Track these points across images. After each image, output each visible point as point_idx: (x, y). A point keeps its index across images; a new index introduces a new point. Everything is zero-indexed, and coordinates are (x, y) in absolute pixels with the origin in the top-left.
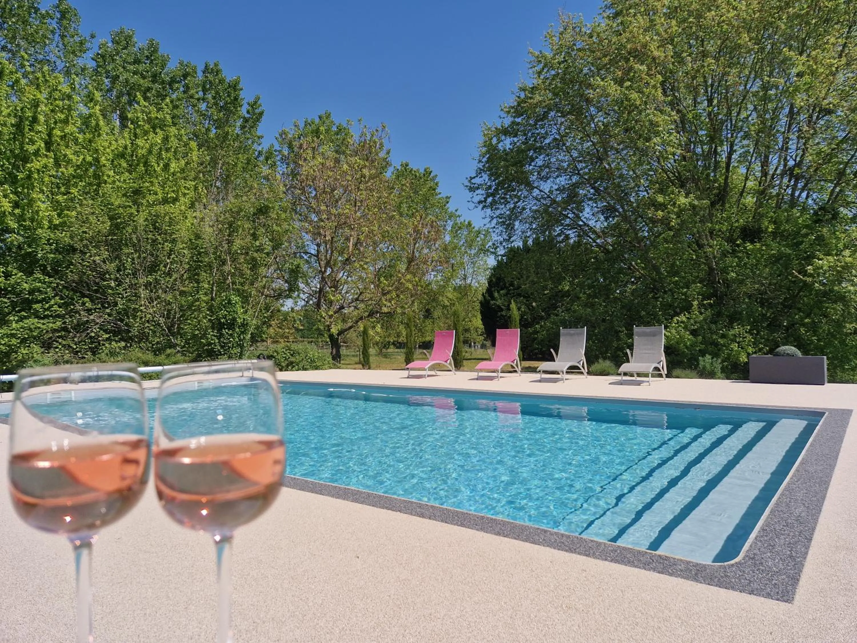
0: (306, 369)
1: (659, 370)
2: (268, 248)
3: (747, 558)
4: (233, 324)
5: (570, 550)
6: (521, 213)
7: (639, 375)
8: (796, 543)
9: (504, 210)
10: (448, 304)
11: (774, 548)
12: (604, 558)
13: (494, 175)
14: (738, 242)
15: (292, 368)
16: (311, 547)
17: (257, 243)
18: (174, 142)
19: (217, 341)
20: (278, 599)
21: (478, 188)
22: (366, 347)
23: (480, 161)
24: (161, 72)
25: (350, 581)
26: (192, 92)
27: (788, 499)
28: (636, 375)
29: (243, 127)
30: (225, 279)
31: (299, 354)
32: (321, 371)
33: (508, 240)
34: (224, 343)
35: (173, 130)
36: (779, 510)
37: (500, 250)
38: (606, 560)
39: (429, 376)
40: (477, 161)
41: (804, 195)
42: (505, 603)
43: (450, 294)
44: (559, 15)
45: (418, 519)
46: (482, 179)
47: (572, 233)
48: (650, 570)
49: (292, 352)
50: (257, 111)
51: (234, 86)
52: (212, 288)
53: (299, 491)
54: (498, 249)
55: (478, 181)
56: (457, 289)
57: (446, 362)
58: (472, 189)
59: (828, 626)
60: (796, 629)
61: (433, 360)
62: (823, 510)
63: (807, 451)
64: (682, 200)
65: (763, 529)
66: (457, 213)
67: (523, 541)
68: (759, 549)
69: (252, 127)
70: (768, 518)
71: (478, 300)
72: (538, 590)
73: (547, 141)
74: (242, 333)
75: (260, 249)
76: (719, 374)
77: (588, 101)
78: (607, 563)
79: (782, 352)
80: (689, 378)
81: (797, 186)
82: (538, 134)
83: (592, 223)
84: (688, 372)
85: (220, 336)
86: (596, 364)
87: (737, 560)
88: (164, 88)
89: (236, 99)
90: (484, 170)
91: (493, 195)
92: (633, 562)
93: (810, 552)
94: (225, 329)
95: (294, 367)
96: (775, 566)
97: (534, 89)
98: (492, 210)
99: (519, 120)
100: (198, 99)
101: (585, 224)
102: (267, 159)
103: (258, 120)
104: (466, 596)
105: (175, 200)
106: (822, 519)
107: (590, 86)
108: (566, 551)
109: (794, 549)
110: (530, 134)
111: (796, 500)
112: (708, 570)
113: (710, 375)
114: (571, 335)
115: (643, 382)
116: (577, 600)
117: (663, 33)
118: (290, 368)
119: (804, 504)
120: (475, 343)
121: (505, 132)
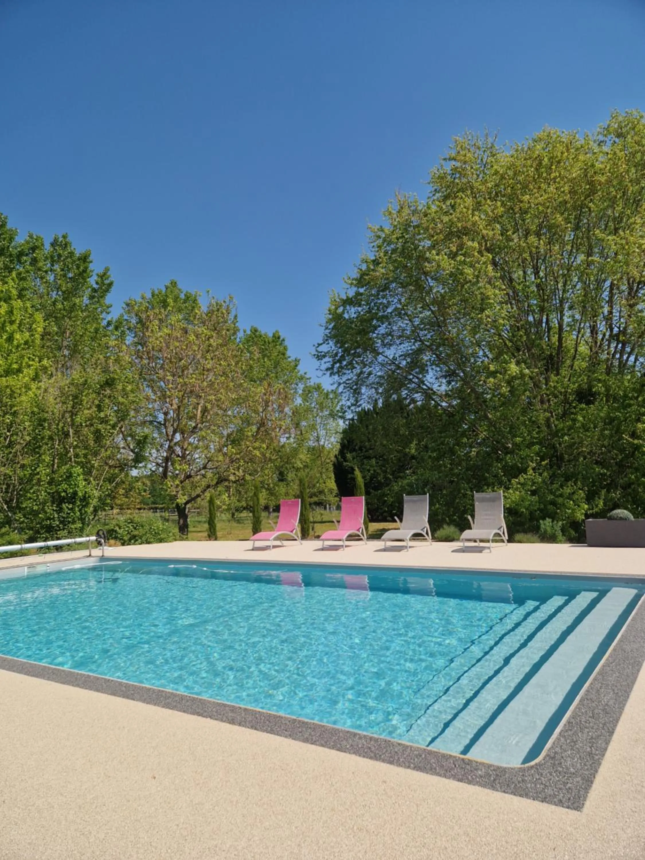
0: (149, 543)
1: (500, 536)
2: (113, 420)
3: (548, 758)
4: (74, 498)
5: (376, 757)
6: (367, 378)
7: (482, 541)
8: (598, 736)
9: (350, 375)
10: (302, 466)
11: (576, 744)
12: (407, 765)
13: (340, 343)
14: (574, 405)
15: (135, 541)
16: (107, 767)
17: (102, 415)
18: (17, 316)
19: (56, 516)
20: (59, 835)
21: (324, 356)
22: (213, 516)
23: (327, 328)
24: (9, 246)
25: (139, 808)
26: (40, 264)
27: (600, 685)
28: (478, 541)
29: (92, 297)
30: (68, 452)
31: (142, 526)
32: (166, 544)
33: (355, 405)
34: (63, 517)
35: (18, 304)
36: (589, 698)
37: (349, 414)
38: (409, 767)
39: (274, 547)
40: (324, 328)
41: (632, 358)
42: (296, 828)
43: (303, 456)
44: (396, 195)
45: (228, 725)
46: (329, 346)
47: (418, 396)
48: (449, 778)
49: (135, 525)
50: (107, 282)
51: (84, 259)
52: (53, 461)
53: (109, 696)
54: (347, 413)
55: (324, 348)
56: (311, 450)
57: (292, 531)
58: (320, 357)
59: (612, 837)
60: (579, 843)
61: (278, 531)
62: (631, 697)
63: (628, 626)
64: (513, 368)
65: (569, 722)
66: (307, 376)
67: (330, 748)
68: (561, 746)
69: (101, 297)
70: (576, 708)
71: (331, 461)
72: (333, 810)
73: (389, 310)
74: (84, 506)
75: (104, 421)
76: (560, 537)
77: (426, 274)
78: (409, 771)
79: (615, 516)
80: (531, 542)
81: (624, 350)
82: (381, 303)
83: (435, 387)
84: (529, 536)
85: (60, 510)
86: (441, 530)
87: (537, 761)
88: (11, 261)
89: (85, 271)
90: (330, 337)
91: (340, 361)
92: (435, 769)
93: (610, 748)
94: (65, 503)
95: (137, 540)
96: (573, 765)
97: (376, 262)
98: (339, 376)
99: (362, 290)
100: (46, 272)
101: (429, 388)
102: (116, 328)
103: (107, 291)
104: (258, 821)
105: (19, 371)
106: (628, 708)
107: (427, 260)
108: (371, 758)
109: (595, 745)
110: (372, 304)
111: (608, 685)
112: (507, 775)
113: (551, 539)
114: (414, 501)
115: (484, 548)
116: (370, 820)
117: (490, 213)
118: (133, 541)
119: (613, 690)
120: (330, 505)
121: (348, 302)
